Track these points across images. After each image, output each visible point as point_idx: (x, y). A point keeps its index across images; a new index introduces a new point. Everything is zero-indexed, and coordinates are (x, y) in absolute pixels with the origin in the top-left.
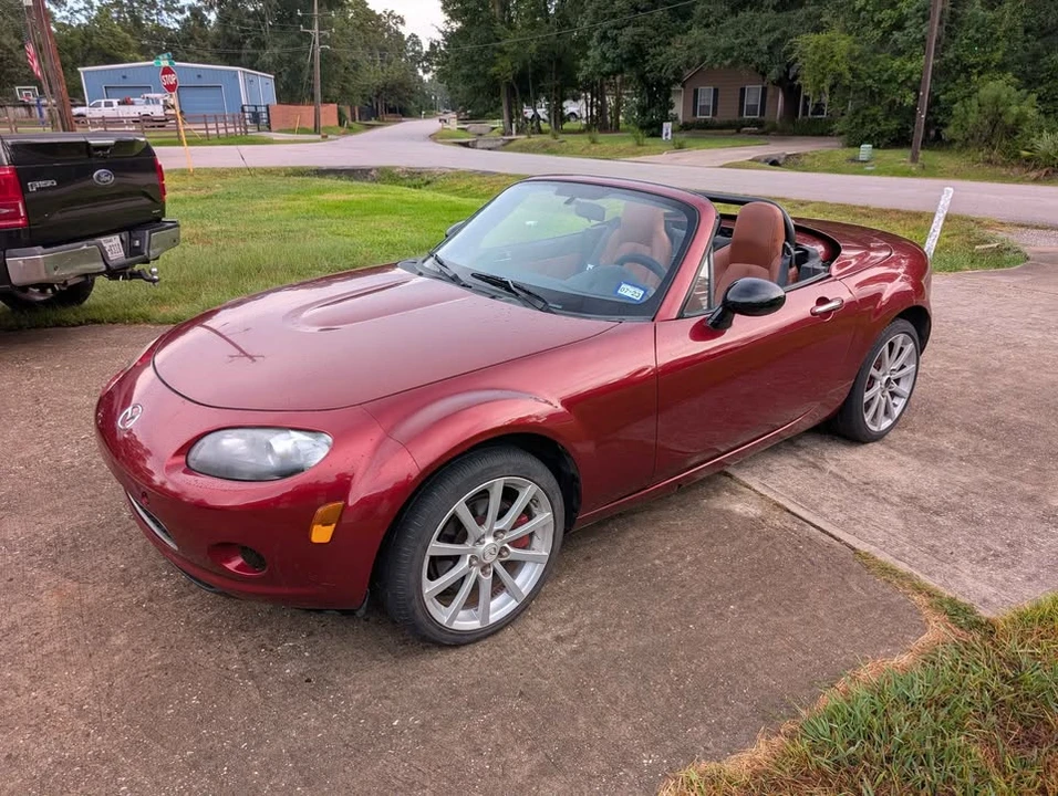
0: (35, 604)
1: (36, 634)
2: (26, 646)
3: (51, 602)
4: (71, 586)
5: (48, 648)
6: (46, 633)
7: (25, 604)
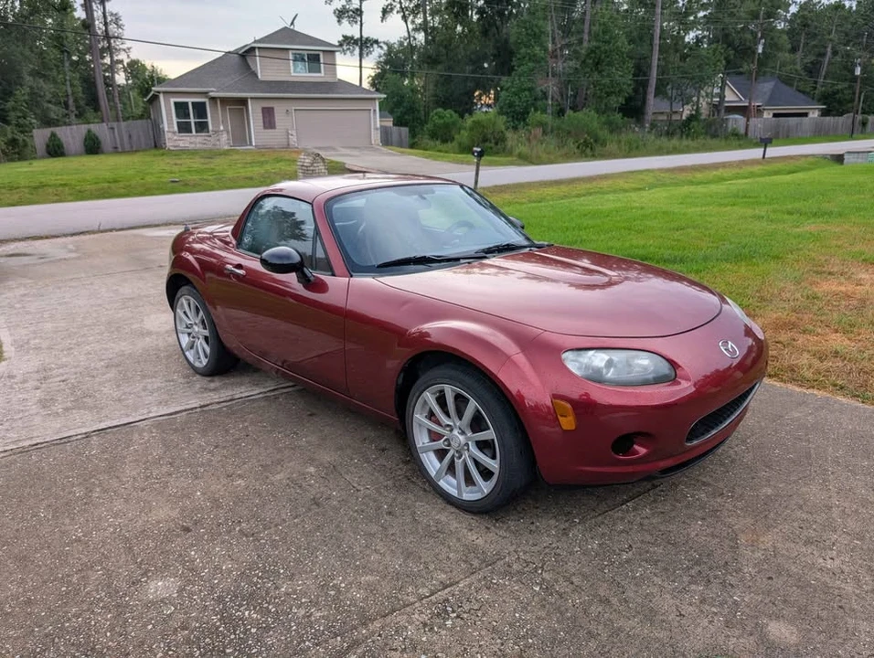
0: (779, 545)
1: (801, 528)
2: (814, 527)
3: (767, 540)
4: (742, 539)
5: (804, 516)
6: (795, 524)
7: (784, 552)
